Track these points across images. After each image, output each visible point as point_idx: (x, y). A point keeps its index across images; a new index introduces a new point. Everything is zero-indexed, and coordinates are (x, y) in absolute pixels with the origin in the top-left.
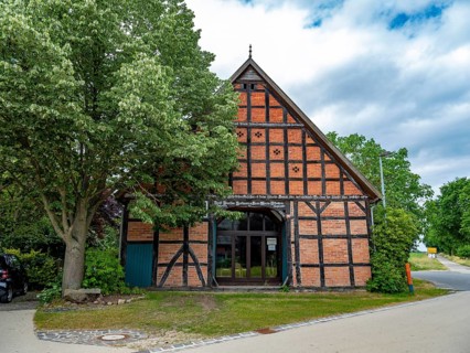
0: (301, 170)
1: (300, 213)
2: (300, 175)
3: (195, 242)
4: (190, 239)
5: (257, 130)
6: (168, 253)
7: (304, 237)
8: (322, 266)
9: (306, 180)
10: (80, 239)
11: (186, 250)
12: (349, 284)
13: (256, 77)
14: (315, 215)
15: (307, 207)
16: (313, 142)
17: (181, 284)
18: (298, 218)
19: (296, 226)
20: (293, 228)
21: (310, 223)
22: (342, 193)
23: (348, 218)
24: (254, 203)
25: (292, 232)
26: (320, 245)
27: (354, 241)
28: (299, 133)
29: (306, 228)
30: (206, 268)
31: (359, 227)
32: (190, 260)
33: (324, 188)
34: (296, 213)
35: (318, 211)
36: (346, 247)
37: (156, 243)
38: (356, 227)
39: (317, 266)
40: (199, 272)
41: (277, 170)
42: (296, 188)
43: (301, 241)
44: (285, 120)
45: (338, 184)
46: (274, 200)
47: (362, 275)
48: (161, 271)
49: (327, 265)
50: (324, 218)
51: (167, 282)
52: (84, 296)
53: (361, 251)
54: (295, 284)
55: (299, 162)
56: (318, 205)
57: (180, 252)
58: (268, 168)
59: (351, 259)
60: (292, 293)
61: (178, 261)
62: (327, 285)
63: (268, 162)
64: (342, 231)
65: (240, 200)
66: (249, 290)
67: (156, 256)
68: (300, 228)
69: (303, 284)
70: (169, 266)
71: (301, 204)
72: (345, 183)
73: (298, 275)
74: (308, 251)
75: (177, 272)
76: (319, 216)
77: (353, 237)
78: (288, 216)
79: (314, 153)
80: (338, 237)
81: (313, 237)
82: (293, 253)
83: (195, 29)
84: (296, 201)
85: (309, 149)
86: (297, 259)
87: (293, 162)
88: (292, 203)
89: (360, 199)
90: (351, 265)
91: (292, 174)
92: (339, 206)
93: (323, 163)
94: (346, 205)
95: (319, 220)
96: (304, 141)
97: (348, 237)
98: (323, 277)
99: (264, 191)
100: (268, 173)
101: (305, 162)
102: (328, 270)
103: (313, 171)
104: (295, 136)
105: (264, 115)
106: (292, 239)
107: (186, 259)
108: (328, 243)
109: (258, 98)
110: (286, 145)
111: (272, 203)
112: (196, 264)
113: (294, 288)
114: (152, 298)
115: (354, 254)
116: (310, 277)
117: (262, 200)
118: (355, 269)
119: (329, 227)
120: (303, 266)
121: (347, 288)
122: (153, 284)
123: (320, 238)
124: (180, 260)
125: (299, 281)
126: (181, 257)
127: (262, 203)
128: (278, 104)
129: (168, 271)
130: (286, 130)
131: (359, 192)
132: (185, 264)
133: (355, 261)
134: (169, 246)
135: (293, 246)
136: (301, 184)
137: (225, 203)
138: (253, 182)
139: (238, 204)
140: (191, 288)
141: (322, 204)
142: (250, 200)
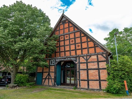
0: (80, 46)
1: (81, 61)
2: (80, 48)
3: (51, 72)
4: (50, 71)
5: (66, 35)
6: (45, 75)
7: (82, 69)
8: (88, 81)
9: (82, 49)
10: (14, 72)
11: (49, 75)
12: (99, 88)
13: (65, 19)
14: (86, 62)
15: (83, 59)
16: (84, 35)
17: (48, 85)
18: (80, 63)
19: (79, 66)
20: (78, 66)
21: (84, 64)
22: (95, 52)
23: (98, 62)
24: (66, 59)
25: (78, 68)
26: (88, 72)
27: (101, 71)
28: (79, 33)
29: (83, 66)
30: (53, 80)
31: (103, 65)
32: (50, 78)
33: (88, 51)
34: (79, 61)
35: (87, 60)
36: (97, 73)
37: (43, 73)
38: (102, 65)
39: (86, 80)
40: (52, 81)
41: (73, 47)
42: (79, 52)
43: (81, 71)
44: (74, 30)
45: (93, 49)
46: (72, 57)
47: (104, 85)
49: (90, 80)
50: (89, 62)
51: (44, 84)
53: (104, 75)
54: (78, 87)
55: (79, 43)
56: (87, 58)
57: (48, 75)
58: (70, 47)
59: (100, 78)
60: (77, 90)
61: (47, 78)
62: (90, 88)
63: (70, 45)
64: (96, 67)
65: (63, 58)
67: (43, 76)
68: (81, 67)
69: (81, 87)
70: (45, 79)
71: (81, 58)
72: (96, 48)
73: (80, 84)
74: (83, 75)
75: (47, 80)
76: (87, 62)
77: (101, 69)
78: (77, 62)
79: (84, 39)
80: (94, 69)
81: (85, 70)
82: (78, 76)
84: (79, 57)
85: (83, 38)
86: (79, 78)
87: (77, 43)
88: (78, 58)
90: (100, 80)
91: (77, 48)
92: (95, 57)
93: (87, 42)
94: (97, 57)
95: (87, 63)
96: (81, 36)
97: (99, 69)
98: (88, 85)
99: (69, 55)
100: (70, 49)
101: (81, 43)
102: (90, 82)
103: (84, 45)
104: (78, 34)
105: (68, 30)
106: (78, 71)
108: (90, 72)
109: (66, 25)
110: (75, 38)
111: (72, 58)
112: (51, 79)
113: (78, 88)
115: (101, 76)
116: (84, 84)
117: (69, 58)
118: (102, 82)
119: (91, 66)
120: (81, 80)
122: (42, 84)
123: (87, 70)
125: (80, 86)
126: (48, 77)
127: (69, 59)
128: (72, 25)
129: (45, 80)
130: (74, 33)
131: (102, 51)
132: (49, 79)
133: (101, 79)
134: (45, 73)
135: (78, 73)
136: (80, 51)
137: (59, 60)
138: (66, 52)
139: (62, 60)
140: (50, 86)
141: (88, 57)
142: (65, 58)
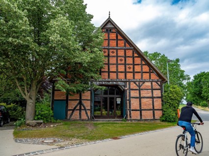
0: (132, 68)
1: (131, 87)
2: (131, 70)
3: (84, 100)
4: (82, 98)
5: (112, 50)
6: (72, 105)
7: (133, 97)
8: (141, 110)
9: (134, 72)
10: (33, 99)
11: (80, 103)
12: (152, 118)
13: (112, 26)
14: (138, 88)
15: (135, 85)
16: (137, 56)
17: (79, 118)
18: (130, 89)
19: (130, 93)
21: (135, 91)
22: (150, 78)
23: (152, 89)
24: (111, 83)
25: (128, 95)
26: (140, 101)
27: (155, 100)
28: (131, 51)
29: (134, 94)
30: (90, 111)
31: (157, 93)
32: (83, 108)
33: (142, 76)
34: (130, 87)
35: (139, 86)
36: (151, 102)
37: (67, 100)
38: (156, 93)
39: (139, 110)
40: (86, 113)
41: (121, 68)
42: (130, 76)
43: (132, 99)
44: (125, 46)
45: (148, 74)
46: (120, 81)
47: (158, 114)
48: (69, 112)
49: (143, 110)
50: (142, 90)
51: (72, 117)
52: (35, 124)
53: (158, 104)
54: (129, 118)
55: (131, 64)
56: (139, 84)
57: (78, 104)
58: (117, 67)
59: (153, 107)
60: (127, 122)
61: (77, 108)
62: (143, 118)
63: (117, 64)
64: (150, 95)
65: (105, 82)
66: (109, 121)
67: (67, 106)
68: (131, 94)
69: (132, 118)
70: (73, 110)
71: (132, 83)
72: (151, 74)
73: (130, 114)
74: (135, 104)
75: (77, 113)
76: (140, 89)
77: (155, 98)
78: (126, 88)
79: (138, 61)
80: (148, 98)
81: (137, 98)
82: (128, 105)
83: (84, 4)
84: (129, 82)
85: (136, 59)
86: (130, 107)
87: (129, 64)
88: (128, 83)
89: (158, 81)
90: (153, 110)
91: (128, 70)
92: (149, 84)
93: (142, 65)
94: (152, 84)
95: (140, 90)
96: (133, 55)
97: (153, 98)
98: (141, 115)
99: (115, 77)
100: (117, 69)
101: (134, 65)
102: (143, 112)
103: (137, 68)
104: (129, 53)
105: (115, 43)
106: (128, 99)
107: (80, 107)
108: (143, 100)
109: (113, 36)
110: (125, 57)
111: (119, 83)
112: (85, 109)
113: (128, 120)
114: (66, 124)
115: (155, 105)
116: (135, 115)
117: (115, 81)
118: (155, 112)
119: (144, 93)
120: (132, 110)
121: (152, 120)
122: (66, 118)
123: (140, 98)
124: (78, 108)
125: (130, 117)
126: (78, 106)
127: (115, 83)
128: (122, 39)
129: (72, 113)
130: (125, 50)
131: (158, 78)
132: (80, 110)
133: (155, 108)
134: (73, 102)
135: (128, 101)
136: (132, 74)
137: (98, 83)
138: (110, 73)
139: (104, 83)
140: (83, 120)
141: (141, 83)
142: (109, 82)
